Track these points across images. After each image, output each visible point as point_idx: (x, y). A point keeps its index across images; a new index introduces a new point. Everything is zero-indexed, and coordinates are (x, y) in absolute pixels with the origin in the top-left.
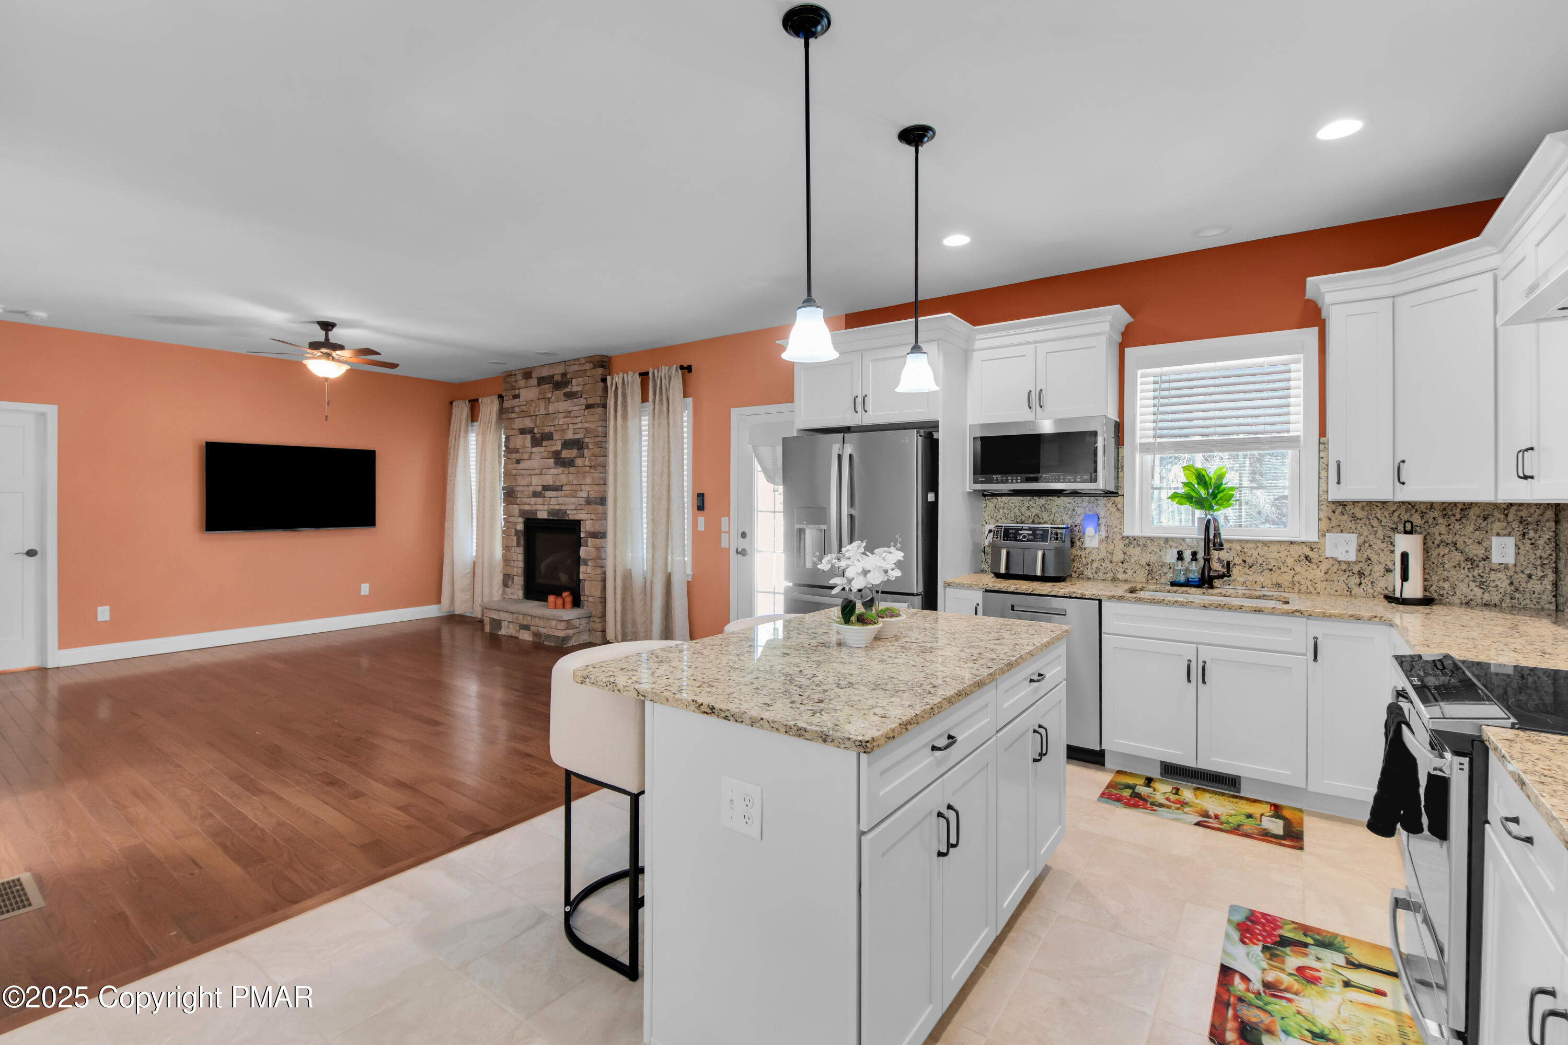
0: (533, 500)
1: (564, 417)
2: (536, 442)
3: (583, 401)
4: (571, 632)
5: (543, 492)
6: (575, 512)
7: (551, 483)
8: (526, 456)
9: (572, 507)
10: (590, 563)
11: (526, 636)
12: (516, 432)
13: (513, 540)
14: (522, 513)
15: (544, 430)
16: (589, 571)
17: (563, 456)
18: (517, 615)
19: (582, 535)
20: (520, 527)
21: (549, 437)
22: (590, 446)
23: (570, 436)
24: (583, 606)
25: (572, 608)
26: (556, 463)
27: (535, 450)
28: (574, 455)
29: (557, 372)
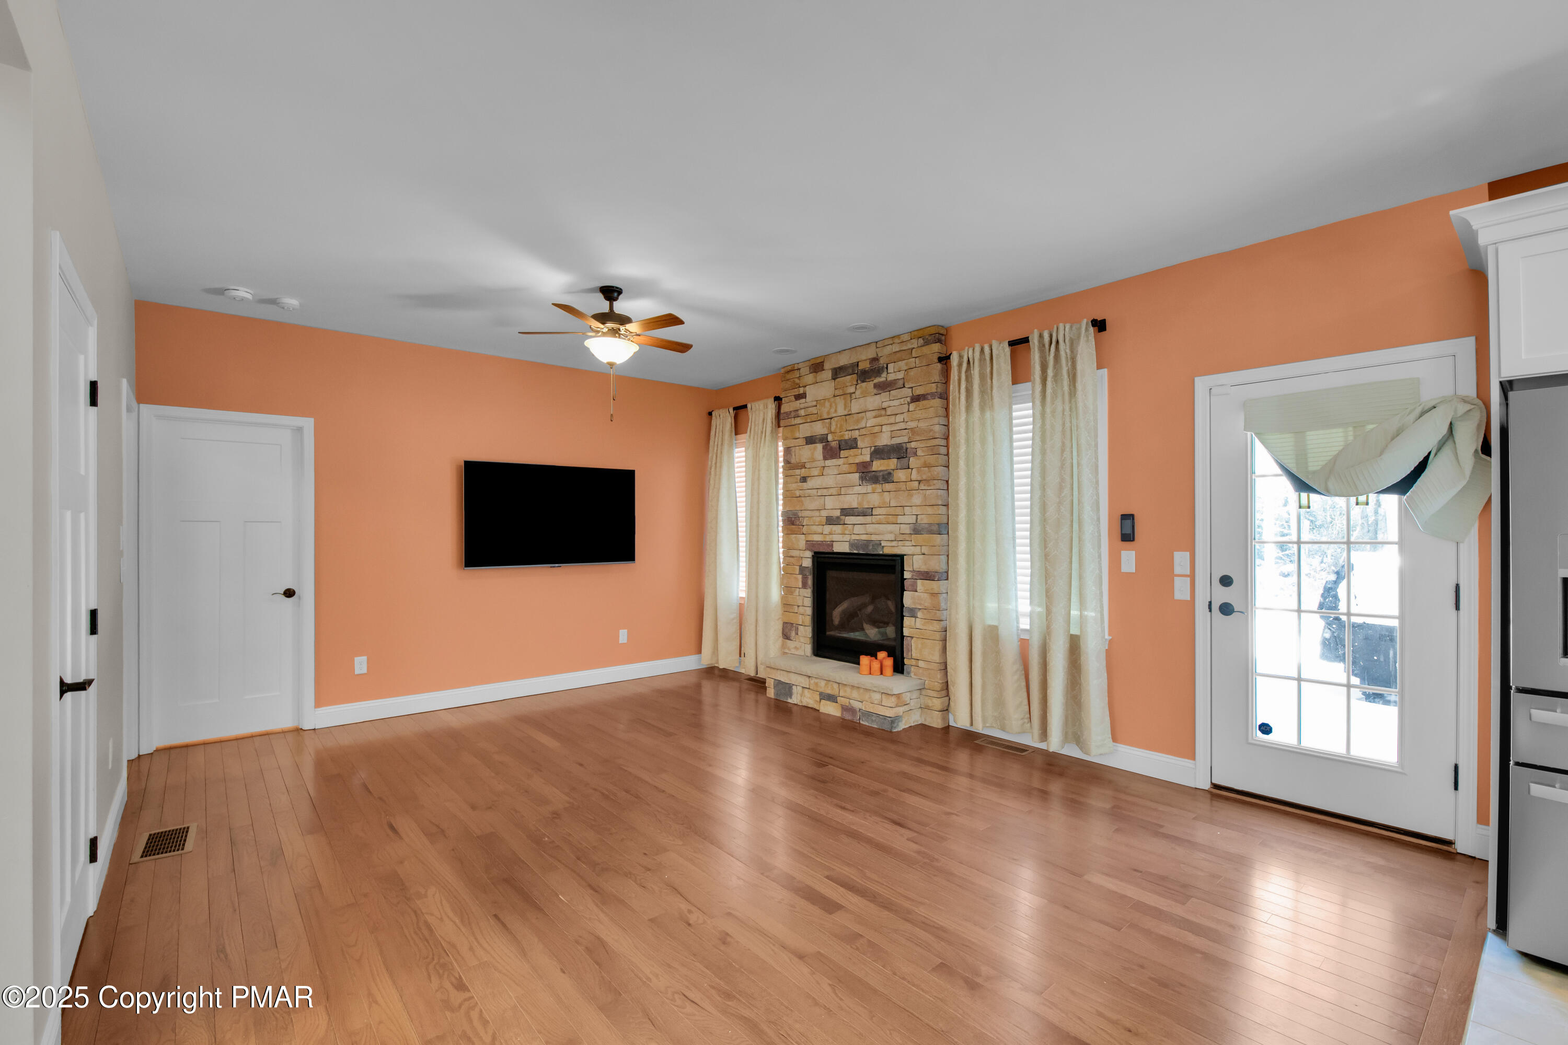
0: (827, 528)
1: (875, 417)
2: (831, 452)
3: (907, 392)
4: (900, 710)
5: (843, 517)
6: (894, 544)
7: (855, 505)
8: (815, 472)
9: (891, 537)
10: (920, 614)
11: (830, 709)
12: (802, 442)
13: (796, 578)
14: (810, 545)
15: (843, 436)
16: (918, 625)
17: (874, 469)
18: (816, 681)
19: (907, 575)
20: (808, 563)
21: (852, 444)
22: (919, 453)
23: (885, 440)
24: (909, 673)
25: (893, 675)
26: (862, 479)
27: (828, 463)
28: (893, 467)
29: (864, 358)
